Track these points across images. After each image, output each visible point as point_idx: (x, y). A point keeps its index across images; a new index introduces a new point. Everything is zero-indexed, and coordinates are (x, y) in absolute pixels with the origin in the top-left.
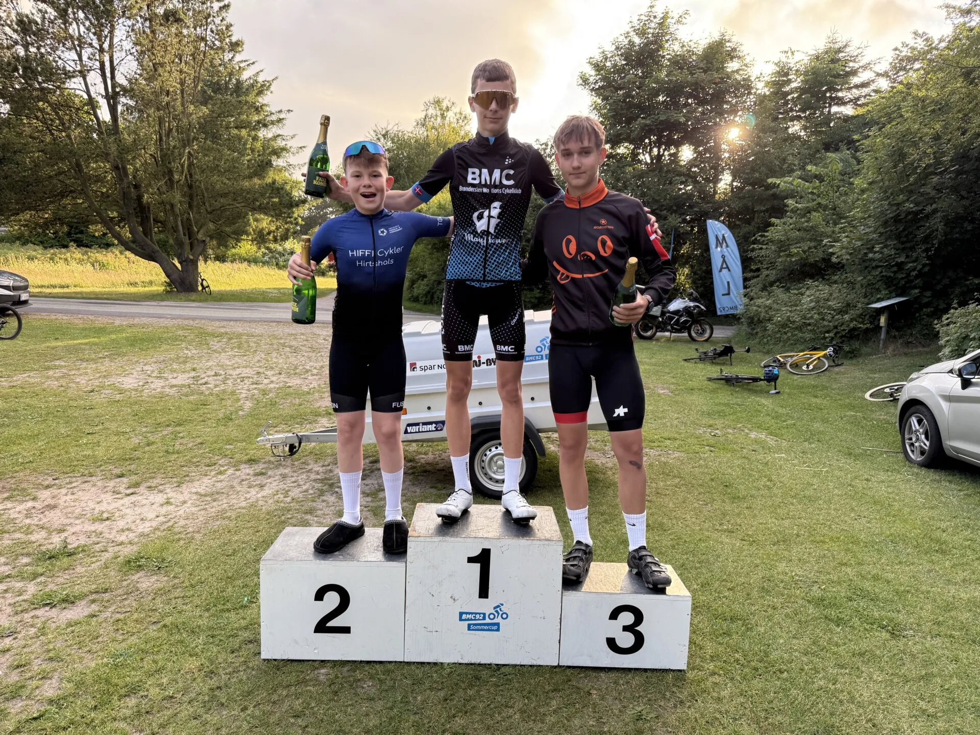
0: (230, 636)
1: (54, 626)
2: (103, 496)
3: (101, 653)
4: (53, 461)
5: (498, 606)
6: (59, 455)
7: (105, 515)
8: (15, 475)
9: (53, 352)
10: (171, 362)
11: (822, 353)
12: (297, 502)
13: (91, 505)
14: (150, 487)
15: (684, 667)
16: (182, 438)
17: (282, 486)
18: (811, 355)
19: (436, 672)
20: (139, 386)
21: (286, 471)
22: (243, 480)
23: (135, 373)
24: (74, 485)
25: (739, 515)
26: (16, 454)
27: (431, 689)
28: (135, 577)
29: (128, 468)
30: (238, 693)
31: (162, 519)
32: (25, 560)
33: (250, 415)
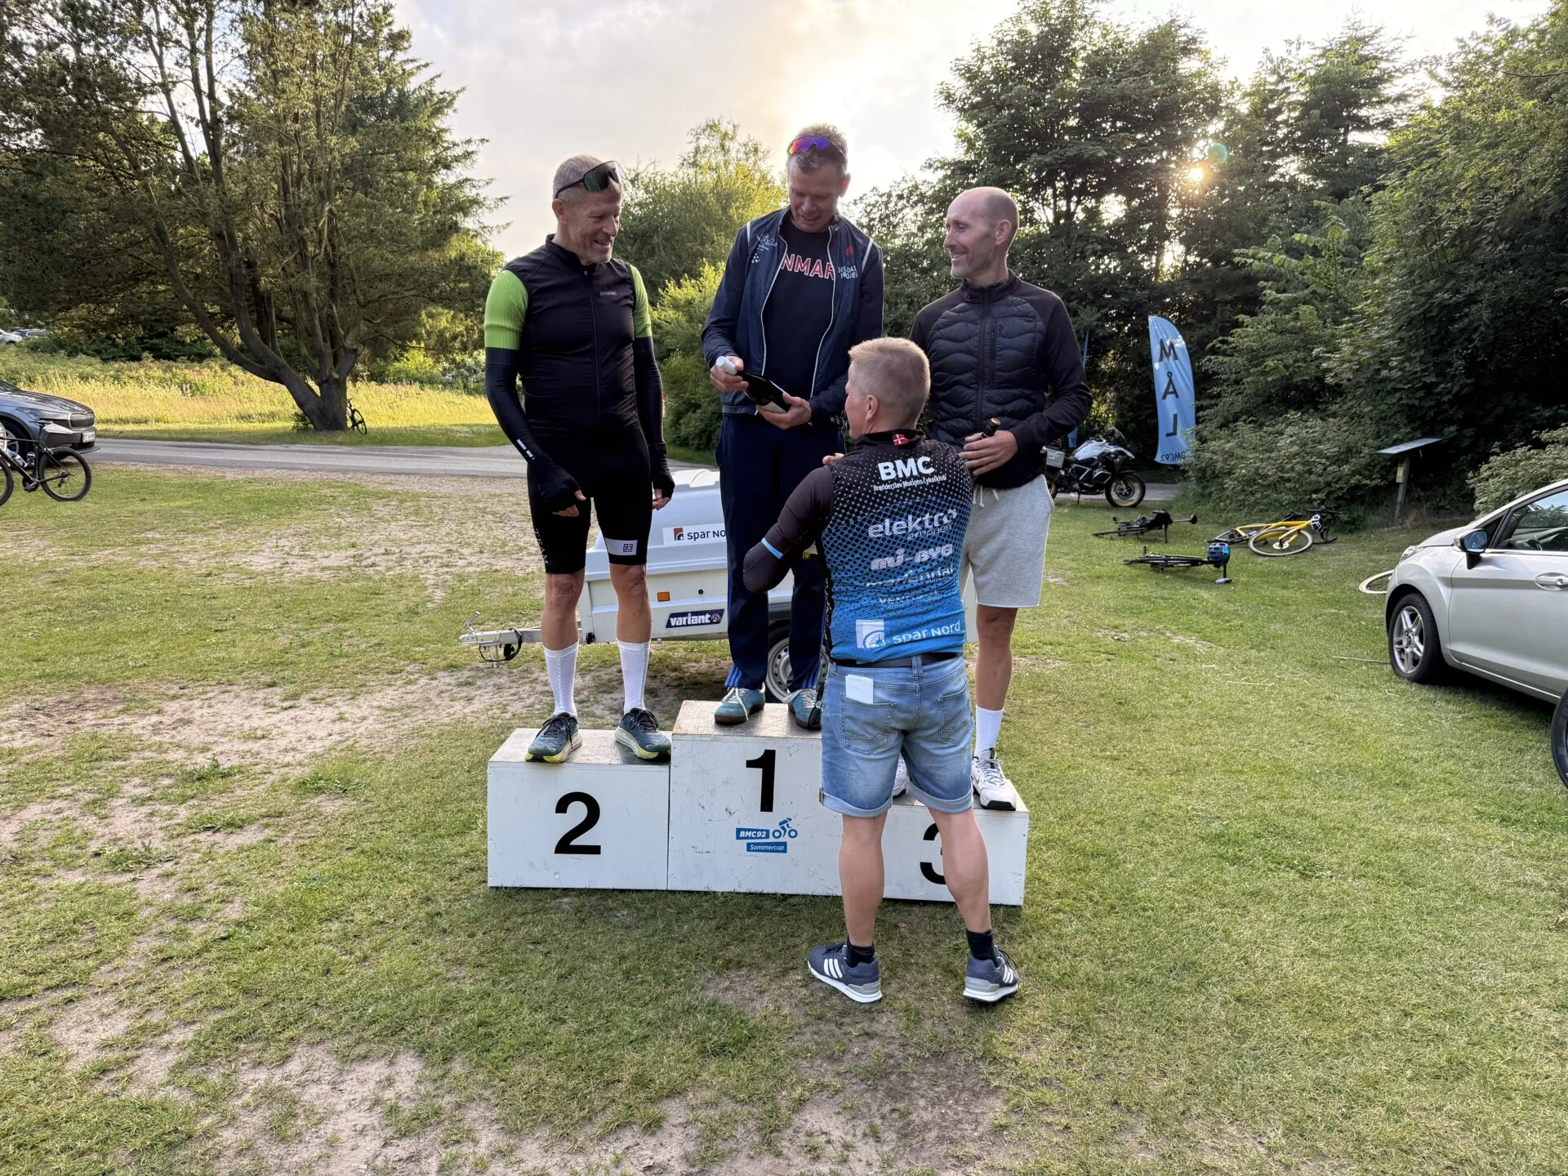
0: (446, 864)
1: (221, 851)
2: (251, 710)
3: (289, 878)
4: (175, 665)
5: (785, 822)
6: (182, 658)
7: (259, 733)
8: (127, 682)
9: (141, 519)
10: (317, 534)
11: (1304, 524)
12: (520, 718)
13: (238, 720)
14: (314, 699)
15: (1021, 903)
16: (350, 637)
17: (497, 699)
18: (1287, 526)
19: (707, 901)
20: (275, 568)
21: (502, 681)
22: (442, 692)
23: (267, 550)
24: (209, 695)
25: (1131, 739)
26: (122, 656)
27: (700, 917)
28: (316, 801)
29: (281, 675)
30: (462, 919)
31: (336, 738)
32: (167, 782)
33: (444, 608)
